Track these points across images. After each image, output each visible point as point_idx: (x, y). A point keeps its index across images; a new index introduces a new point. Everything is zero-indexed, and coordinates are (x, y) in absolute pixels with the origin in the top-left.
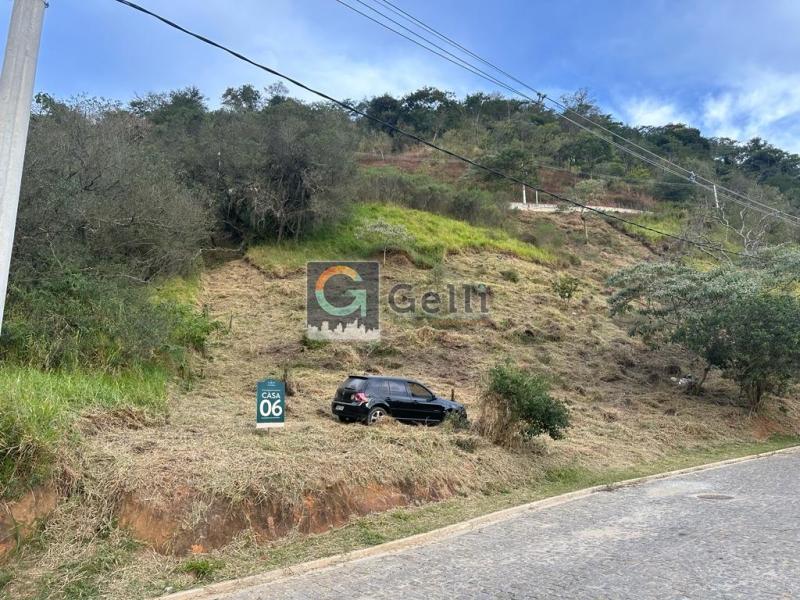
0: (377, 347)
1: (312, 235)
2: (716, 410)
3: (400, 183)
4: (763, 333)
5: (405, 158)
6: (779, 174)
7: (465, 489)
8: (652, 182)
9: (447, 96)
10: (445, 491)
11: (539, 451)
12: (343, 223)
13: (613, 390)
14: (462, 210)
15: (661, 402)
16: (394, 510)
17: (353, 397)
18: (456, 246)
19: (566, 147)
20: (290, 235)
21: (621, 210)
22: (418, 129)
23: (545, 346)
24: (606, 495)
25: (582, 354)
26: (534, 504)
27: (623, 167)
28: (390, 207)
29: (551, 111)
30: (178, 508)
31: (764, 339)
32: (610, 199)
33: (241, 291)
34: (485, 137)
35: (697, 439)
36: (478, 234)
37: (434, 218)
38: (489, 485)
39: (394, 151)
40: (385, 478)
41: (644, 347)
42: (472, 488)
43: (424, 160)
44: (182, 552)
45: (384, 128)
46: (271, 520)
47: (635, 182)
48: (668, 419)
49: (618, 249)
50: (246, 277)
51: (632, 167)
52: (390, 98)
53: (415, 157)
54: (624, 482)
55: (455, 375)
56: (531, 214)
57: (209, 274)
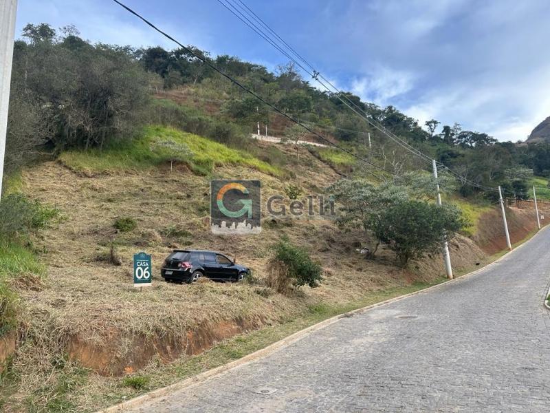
0: (174, 230)
1: (112, 145)
2: (384, 269)
3: (177, 112)
4: (414, 223)
5: (174, 94)
6: (402, 128)
7: (269, 321)
8: (333, 128)
9: (205, 54)
10: (260, 323)
11: (301, 296)
12: (136, 139)
13: (326, 257)
14: (221, 136)
15: (354, 263)
16: (236, 337)
17: (179, 265)
18: (220, 161)
19: (283, 100)
20: (94, 145)
21: (317, 145)
22: (182, 75)
23: (284, 229)
24: (346, 319)
25: (305, 235)
26: (313, 327)
27: (317, 117)
28: (169, 129)
29: (272, 74)
30: (112, 343)
31: (414, 227)
32: (310, 137)
33: (59, 186)
34: (230, 86)
35: (378, 285)
36: (234, 154)
37: (203, 140)
38: (281, 318)
39: (165, 87)
40: (228, 316)
41: (339, 230)
42: (273, 320)
43: (188, 97)
44: (119, 373)
45: (157, 71)
46: (168, 348)
47: (324, 127)
48: (360, 274)
49: (317, 169)
50: (60, 175)
51: (322, 117)
52: (162, 50)
53: (182, 94)
54: (353, 312)
55: (230, 249)
56: (264, 143)
57: (28, 171)
